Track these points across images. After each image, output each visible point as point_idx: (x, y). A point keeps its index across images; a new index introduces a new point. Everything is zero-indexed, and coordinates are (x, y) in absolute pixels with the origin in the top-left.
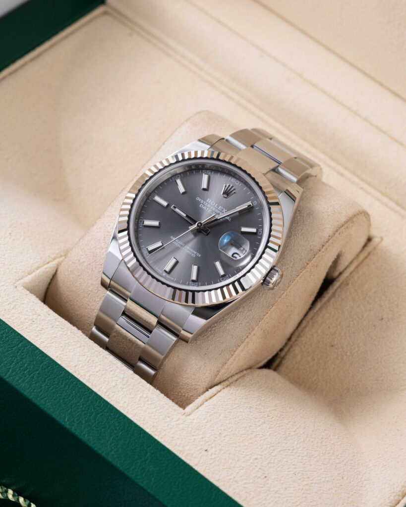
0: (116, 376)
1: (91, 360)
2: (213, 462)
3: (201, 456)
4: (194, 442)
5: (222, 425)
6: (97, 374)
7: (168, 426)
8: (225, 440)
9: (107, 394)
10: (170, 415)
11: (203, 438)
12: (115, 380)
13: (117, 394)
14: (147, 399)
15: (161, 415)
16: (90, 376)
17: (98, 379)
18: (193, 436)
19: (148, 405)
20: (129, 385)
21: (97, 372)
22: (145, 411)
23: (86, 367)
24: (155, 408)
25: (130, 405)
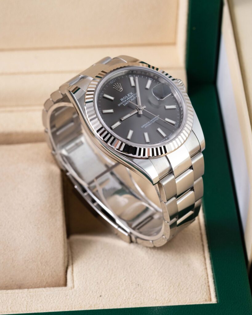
0: (23, 298)
1: (3, 300)
2: (109, 299)
3: (101, 301)
4: (91, 297)
5: (93, 278)
6: (13, 304)
7: (71, 300)
8: (102, 284)
9: (28, 310)
10: (66, 294)
11: (92, 292)
12: (24, 300)
13: (33, 306)
14: (48, 296)
15: (63, 298)
16: (11, 308)
17: (16, 306)
18: (87, 294)
19: (52, 298)
20: (33, 297)
21: (12, 303)
22: (54, 302)
23: (4, 306)
24: (56, 297)
25: (44, 306)
